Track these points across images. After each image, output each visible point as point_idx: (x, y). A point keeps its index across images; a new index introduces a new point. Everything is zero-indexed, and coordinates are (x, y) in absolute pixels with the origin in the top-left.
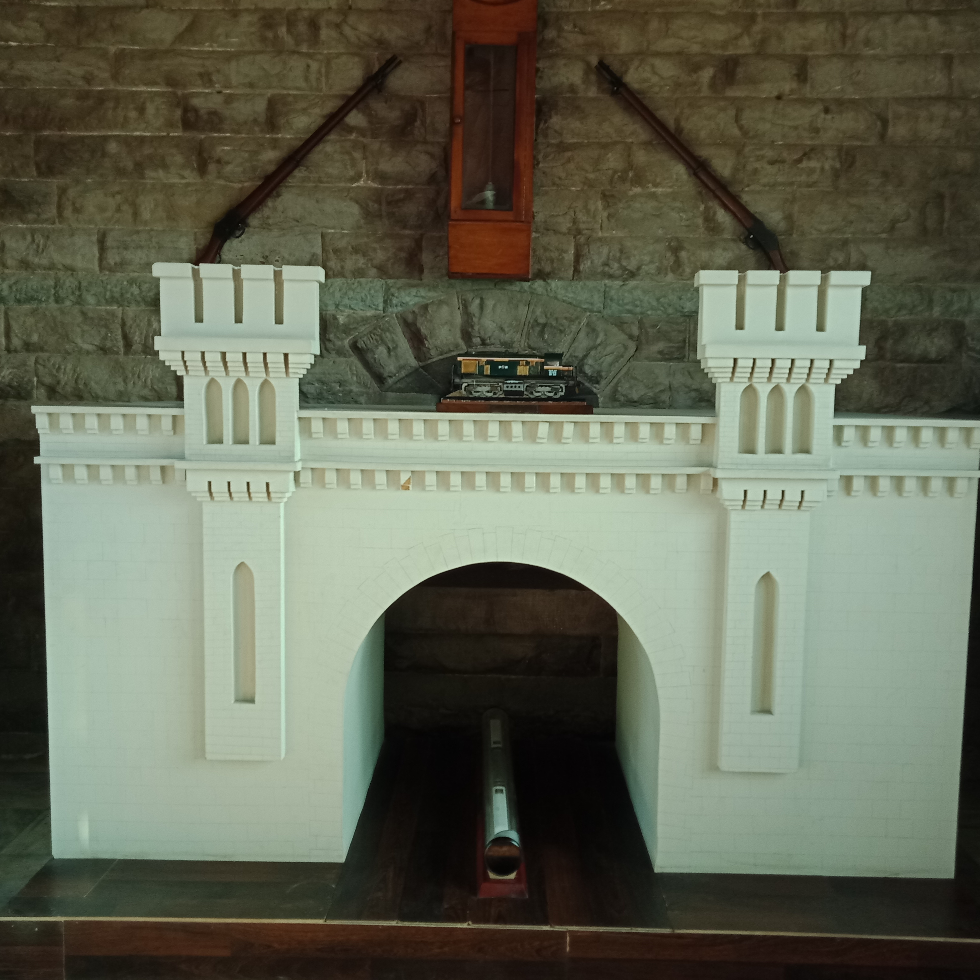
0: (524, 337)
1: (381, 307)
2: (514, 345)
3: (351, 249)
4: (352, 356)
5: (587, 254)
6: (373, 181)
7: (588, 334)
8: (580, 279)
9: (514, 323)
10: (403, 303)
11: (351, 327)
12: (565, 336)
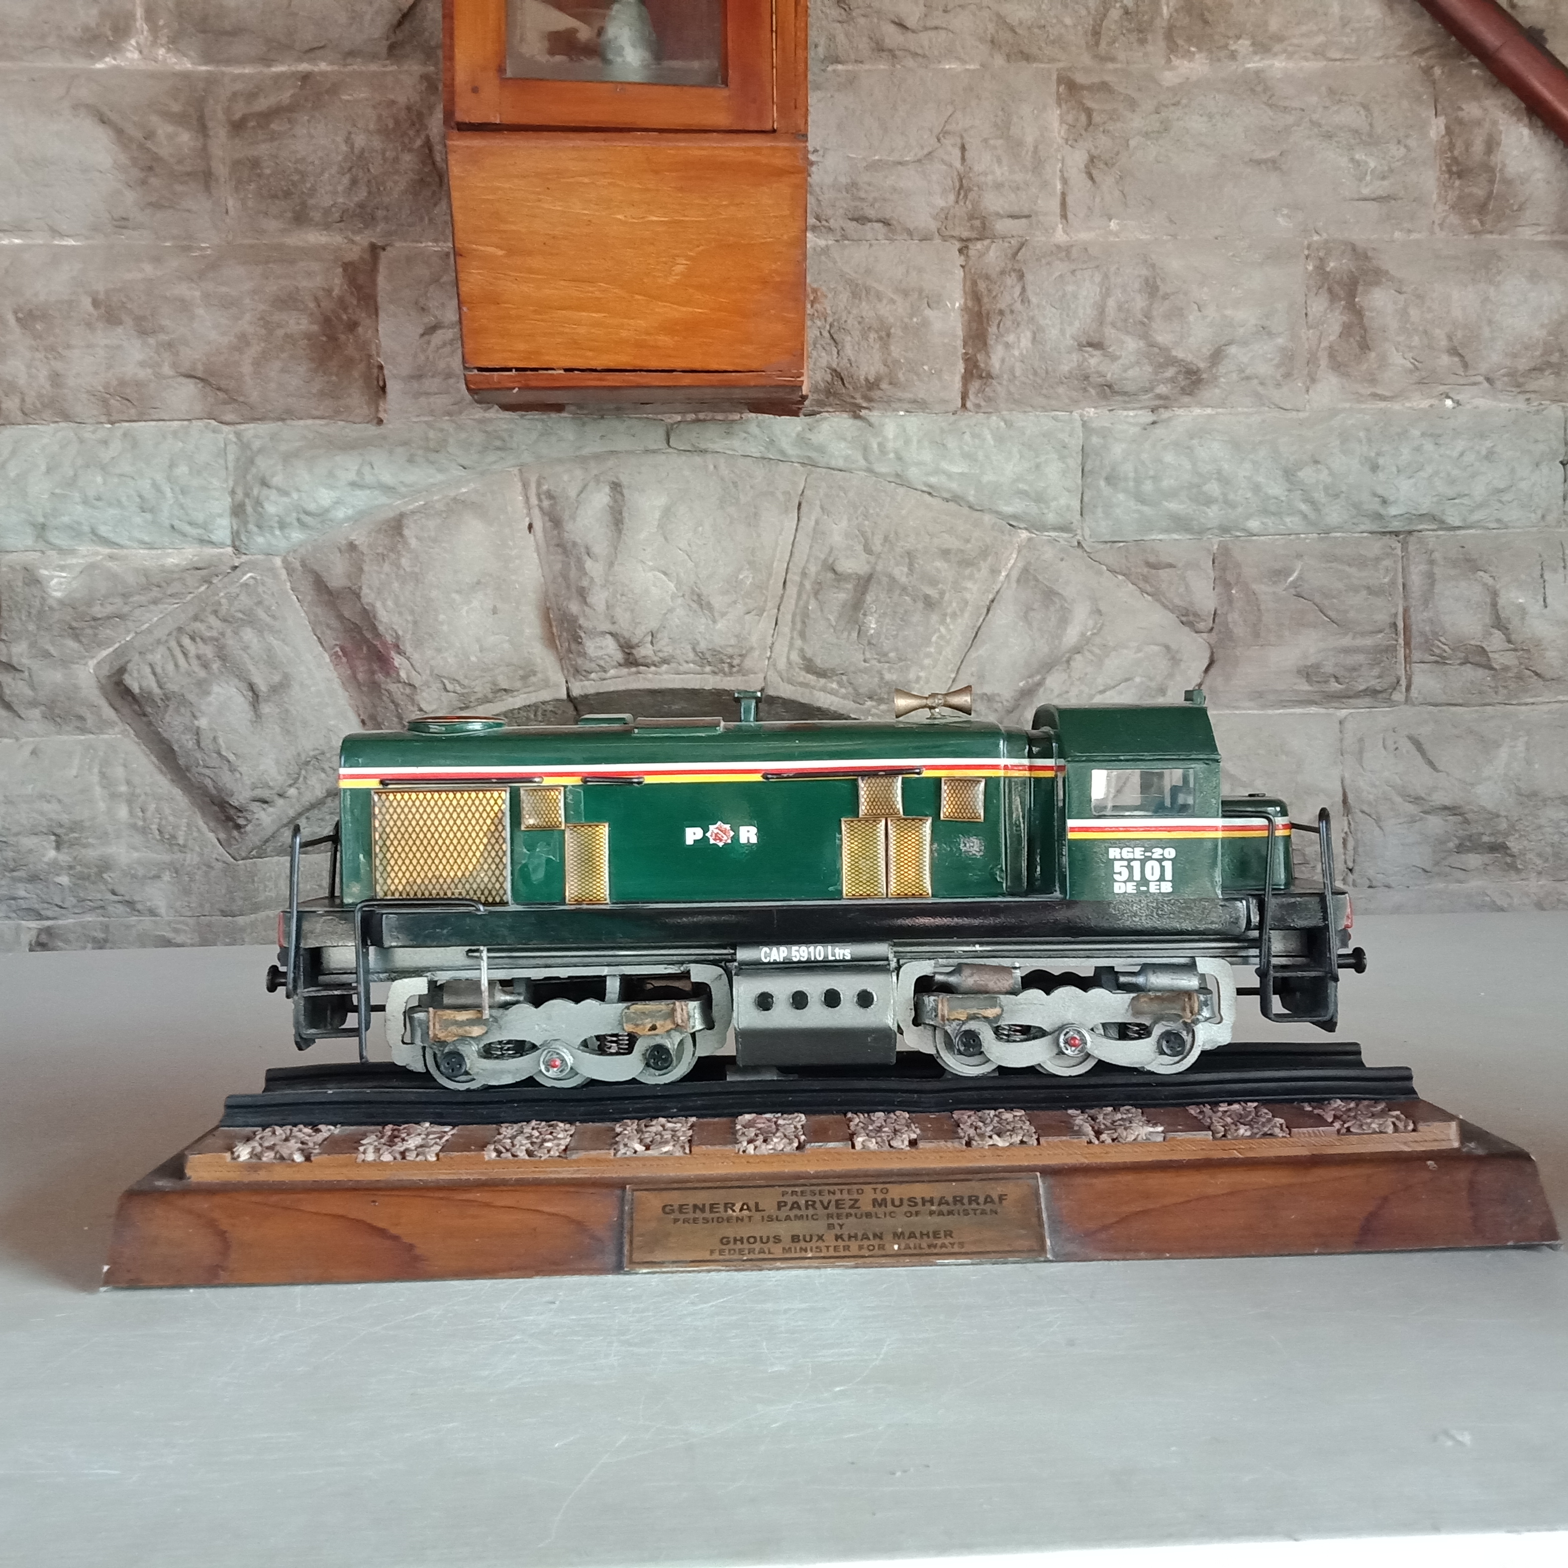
0: (785, 629)
1: (222, 529)
2: (748, 663)
3: (91, 309)
4: (112, 724)
5: (1018, 306)
6: (174, 42)
7: (1026, 614)
8: (989, 405)
9: (747, 577)
10: (307, 513)
11: (98, 611)
12: (943, 622)
